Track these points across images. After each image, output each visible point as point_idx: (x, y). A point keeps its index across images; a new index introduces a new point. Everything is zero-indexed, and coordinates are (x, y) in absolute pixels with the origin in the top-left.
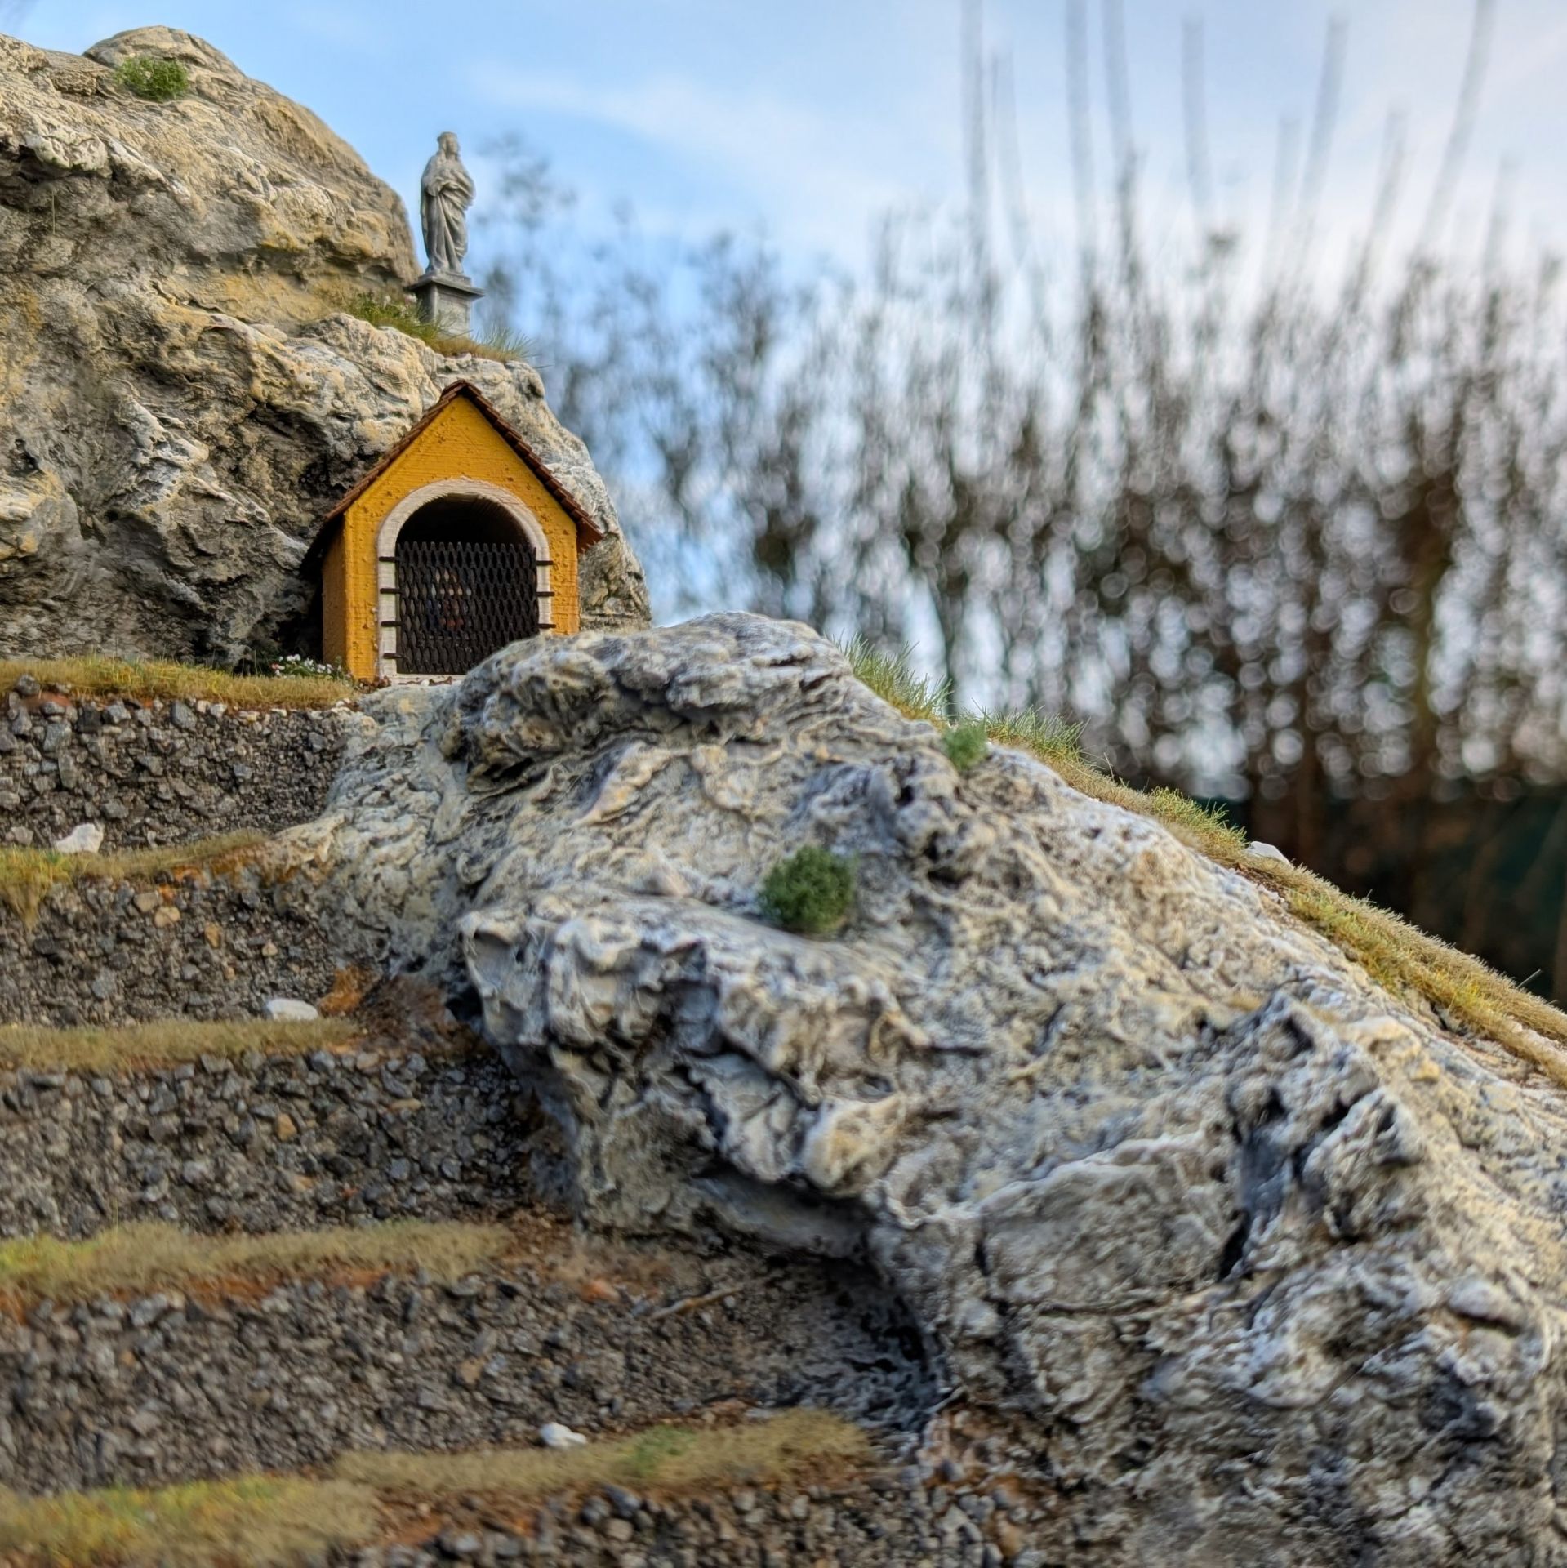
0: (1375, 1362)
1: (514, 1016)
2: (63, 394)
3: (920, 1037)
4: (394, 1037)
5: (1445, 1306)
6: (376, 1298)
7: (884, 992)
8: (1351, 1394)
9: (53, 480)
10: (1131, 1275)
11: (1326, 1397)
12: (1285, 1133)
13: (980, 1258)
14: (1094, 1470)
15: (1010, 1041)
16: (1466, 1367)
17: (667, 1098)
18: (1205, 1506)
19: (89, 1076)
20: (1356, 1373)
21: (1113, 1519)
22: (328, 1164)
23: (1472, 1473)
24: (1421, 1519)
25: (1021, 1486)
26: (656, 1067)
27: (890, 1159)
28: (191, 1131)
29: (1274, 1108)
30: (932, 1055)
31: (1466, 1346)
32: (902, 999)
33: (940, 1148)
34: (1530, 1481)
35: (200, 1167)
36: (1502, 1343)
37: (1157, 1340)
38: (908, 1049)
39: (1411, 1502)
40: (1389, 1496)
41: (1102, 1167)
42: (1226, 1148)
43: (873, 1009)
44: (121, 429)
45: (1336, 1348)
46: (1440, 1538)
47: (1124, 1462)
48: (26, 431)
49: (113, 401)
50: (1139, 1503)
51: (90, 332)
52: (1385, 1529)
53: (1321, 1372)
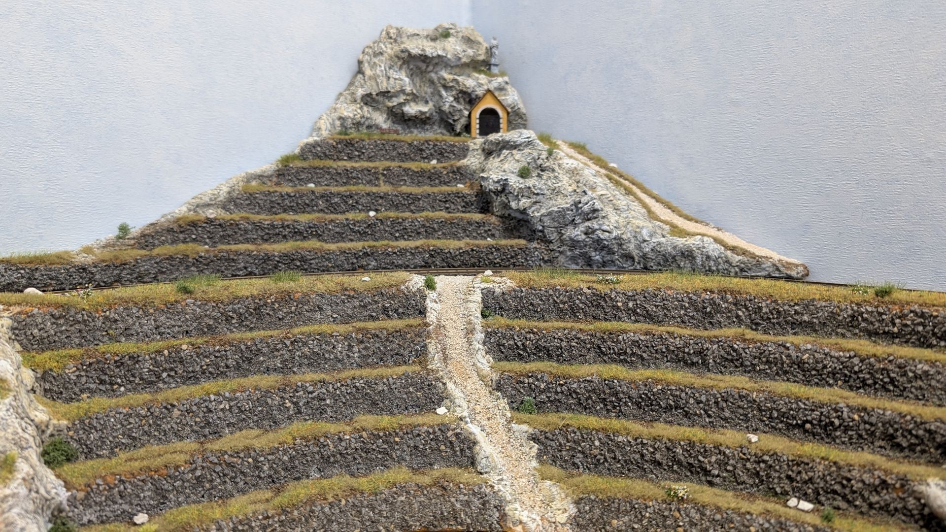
0: (590, 236)
1: (486, 188)
2: (432, 90)
3: (536, 192)
4: (472, 189)
5: (600, 229)
6: (468, 222)
7: (531, 186)
8: (587, 240)
9: (431, 104)
10: (559, 223)
11: (584, 240)
12: (580, 205)
13: (540, 220)
14: (555, 248)
15: (548, 193)
16: (602, 237)
17: (504, 199)
18: (569, 253)
19: (434, 193)
20: (589, 237)
21: (557, 254)
22: (464, 206)
23: (604, 252)
24: (598, 257)
25: (546, 250)
26: (503, 195)
27: (530, 207)
28: (447, 201)
29: (580, 202)
30: (538, 194)
31: (602, 234)
32: (534, 187)
33: (537, 206)
34: (614, 254)
35: (447, 205)
36: (607, 234)
37: (563, 232)
38: (534, 194)
39: (596, 255)
40: (593, 254)
41: (555, 209)
42: (573, 207)
43: (529, 188)
44: (441, 96)
45: (586, 234)
46: (601, 260)
47: (559, 247)
48: (427, 97)
49: (439, 91)
50: (561, 253)
51: (436, 80)
52: (593, 258)
53: (584, 237)
